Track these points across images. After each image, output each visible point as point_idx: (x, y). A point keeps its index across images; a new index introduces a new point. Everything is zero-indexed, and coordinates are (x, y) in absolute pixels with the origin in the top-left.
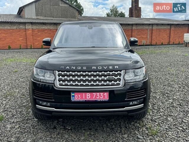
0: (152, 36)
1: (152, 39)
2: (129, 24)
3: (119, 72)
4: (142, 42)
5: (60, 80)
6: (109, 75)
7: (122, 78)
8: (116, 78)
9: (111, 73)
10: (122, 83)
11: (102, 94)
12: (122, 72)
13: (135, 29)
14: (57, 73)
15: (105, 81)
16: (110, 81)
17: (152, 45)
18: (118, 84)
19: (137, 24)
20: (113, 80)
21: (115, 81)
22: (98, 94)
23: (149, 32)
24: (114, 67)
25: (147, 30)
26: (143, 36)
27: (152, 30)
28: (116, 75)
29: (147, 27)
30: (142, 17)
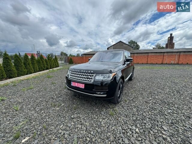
0: (179, 59)
1: (179, 60)
2: (162, 52)
3: (93, 74)
4: (170, 62)
5: (70, 75)
6: (88, 75)
7: (93, 78)
8: (90, 78)
9: (89, 75)
10: (92, 81)
11: (82, 84)
12: (94, 75)
13: (166, 55)
14: (70, 72)
15: (85, 78)
16: (87, 78)
17: (178, 64)
18: (91, 81)
19: (167, 52)
20: (89, 78)
21: (90, 79)
22: (80, 84)
23: (177, 57)
24: (91, 72)
25: (176, 55)
26: (172, 59)
27: (180, 56)
28: (91, 76)
29: (176, 54)
30: (175, 48)
